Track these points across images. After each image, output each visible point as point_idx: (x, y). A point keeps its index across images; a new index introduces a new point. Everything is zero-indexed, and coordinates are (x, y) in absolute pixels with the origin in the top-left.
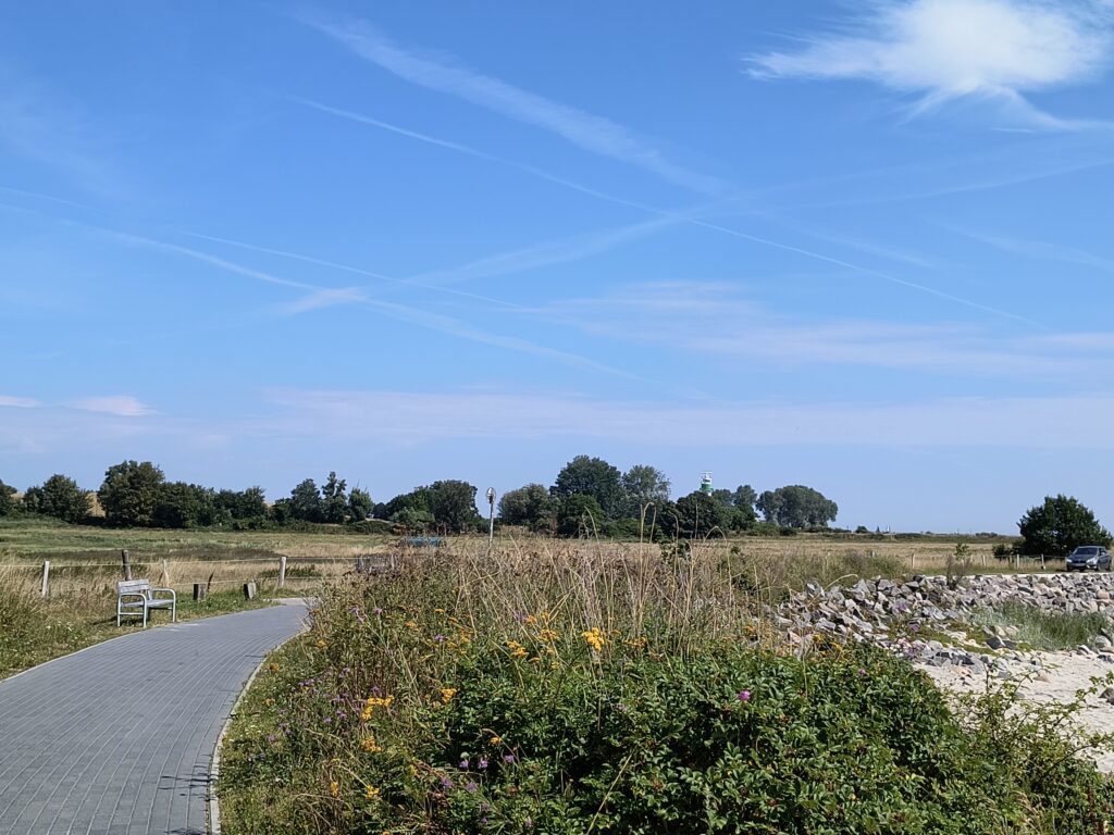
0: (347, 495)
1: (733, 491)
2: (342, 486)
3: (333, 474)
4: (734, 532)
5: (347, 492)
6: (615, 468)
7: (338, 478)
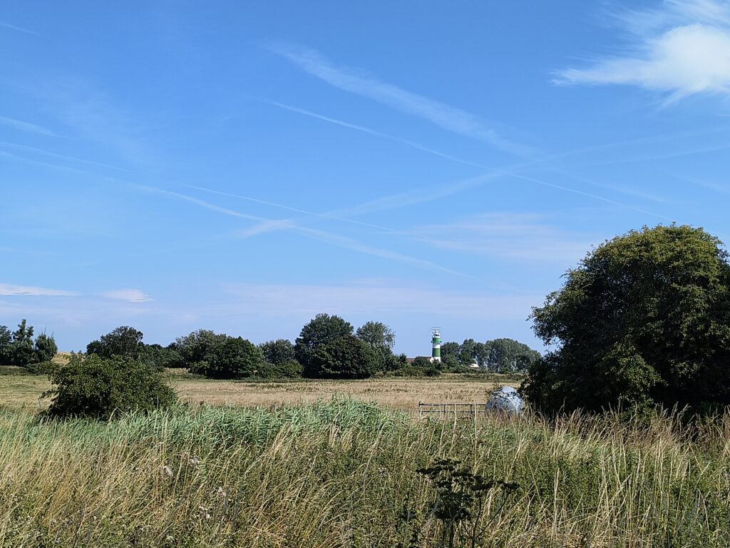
0: (34, 341)
1: (461, 343)
2: (30, 333)
3: (24, 322)
4: (381, 373)
5: (34, 338)
6: (349, 324)
7: (27, 326)
